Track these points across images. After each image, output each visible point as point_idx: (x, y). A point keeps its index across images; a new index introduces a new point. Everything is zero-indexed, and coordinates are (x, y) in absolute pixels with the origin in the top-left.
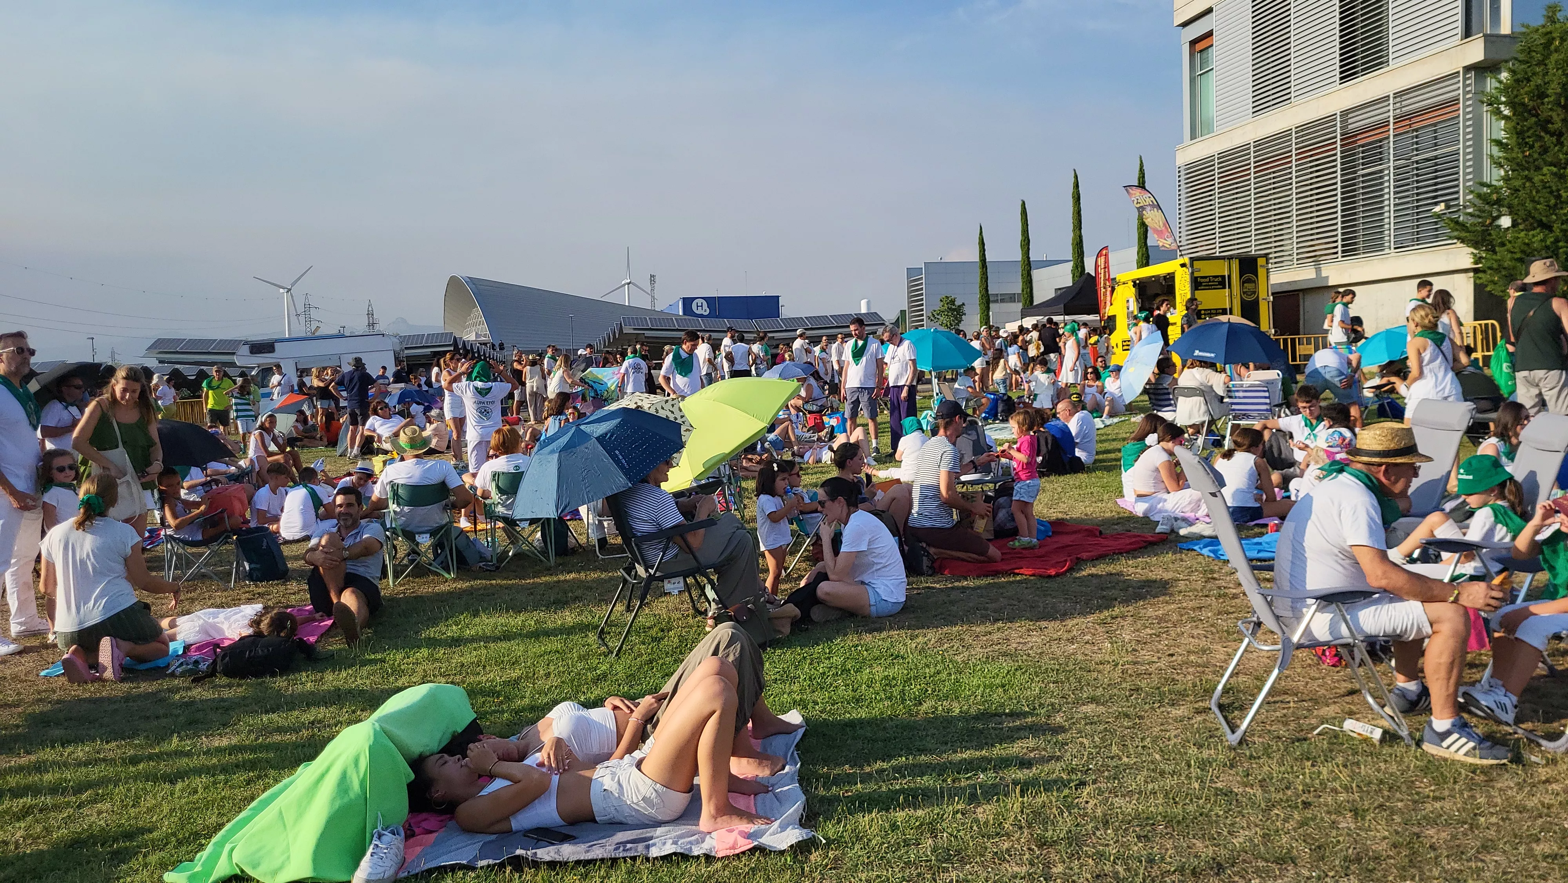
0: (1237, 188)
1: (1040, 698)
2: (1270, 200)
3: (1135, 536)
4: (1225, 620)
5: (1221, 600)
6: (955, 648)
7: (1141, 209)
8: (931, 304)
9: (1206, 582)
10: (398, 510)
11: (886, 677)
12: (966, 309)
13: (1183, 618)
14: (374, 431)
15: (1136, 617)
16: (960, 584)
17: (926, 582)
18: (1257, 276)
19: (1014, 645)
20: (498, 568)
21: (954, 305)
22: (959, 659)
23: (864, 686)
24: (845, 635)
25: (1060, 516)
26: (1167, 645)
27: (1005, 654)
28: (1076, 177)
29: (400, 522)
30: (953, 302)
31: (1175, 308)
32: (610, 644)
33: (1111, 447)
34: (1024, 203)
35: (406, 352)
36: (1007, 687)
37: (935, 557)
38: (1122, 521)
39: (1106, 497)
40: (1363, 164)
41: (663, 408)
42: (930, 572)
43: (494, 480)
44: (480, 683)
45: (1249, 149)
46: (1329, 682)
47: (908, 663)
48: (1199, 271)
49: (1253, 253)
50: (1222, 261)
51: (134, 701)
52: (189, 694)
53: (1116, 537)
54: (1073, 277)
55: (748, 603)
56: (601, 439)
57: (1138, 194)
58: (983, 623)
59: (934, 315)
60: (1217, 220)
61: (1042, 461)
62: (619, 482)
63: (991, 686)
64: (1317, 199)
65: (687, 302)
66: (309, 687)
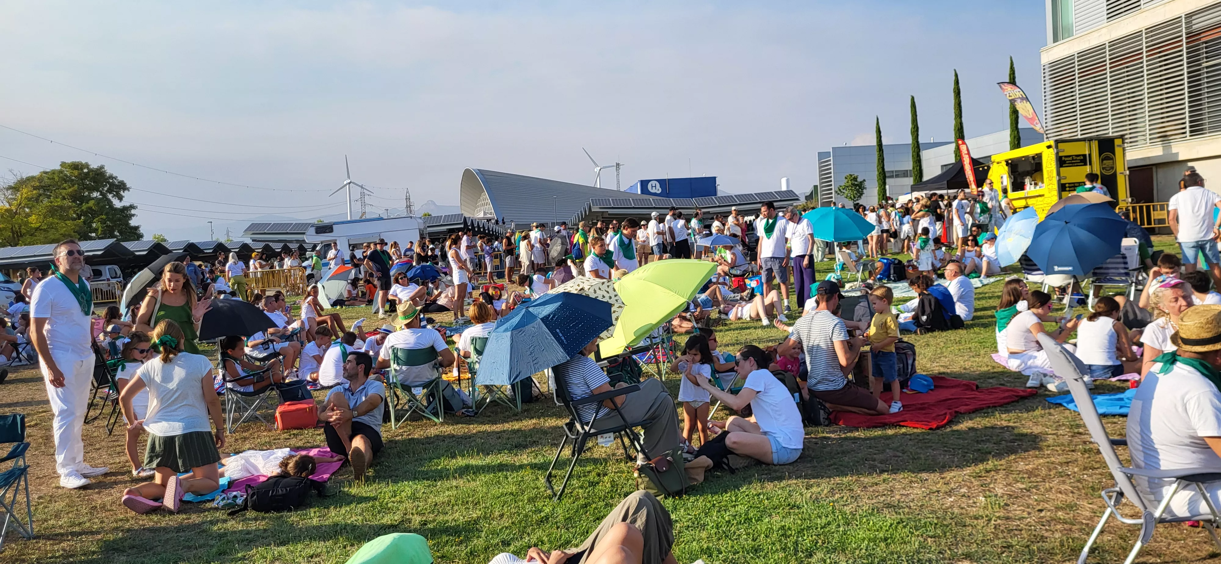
0: (1095, 81)
1: (919, 553)
2: (1125, 90)
3: (1008, 391)
4: (1091, 476)
5: (1087, 455)
6: (845, 498)
7: (1012, 102)
8: (837, 181)
9: (1072, 436)
10: (398, 368)
11: (783, 527)
12: (866, 184)
13: (1052, 473)
14: (396, 296)
15: (1009, 471)
16: (852, 435)
17: (823, 433)
18: (1114, 154)
19: (898, 497)
20: (476, 413)
21: (856, 181)
22: (847, 509)
23: (763, 535)
24: (750, 483)
25: (942, 370)
26: (1036, 500)
27: (889, 506)
28: (956, 75)
29: (399, 378)
30: (855, 179)
31: (1043, 182)
32: (556, 488)
33: (987, 305)
34: (913, 98)
35: (428, 229)
36: (889, 541)
37: (831, 410)
38: (996, 375)
39: (982, 352)
40: (1207, 58)
41: (600, 289)
42: (827, 423)
43: (472, 343)
44: (447, 521)
45: (1105, 48)
46: (1191, 544)
47: (803, 512)
48: (1063, 151)
49: (1111, 135)
50: (1083, 142)
51: (183, 531)
52: (225, 525)
53: (991, 391)
54: (956, 156)
55: (667, 455)
56: (545, 320)
57: (1009, 89)
58: (870, 474)
59: (840, 190)
60: (1078, 108)
61: (927, 320)
62: (560, 355)
63: (874, 540)
64: (1166, 89)
65: (644, 184)
66: (315, 522)
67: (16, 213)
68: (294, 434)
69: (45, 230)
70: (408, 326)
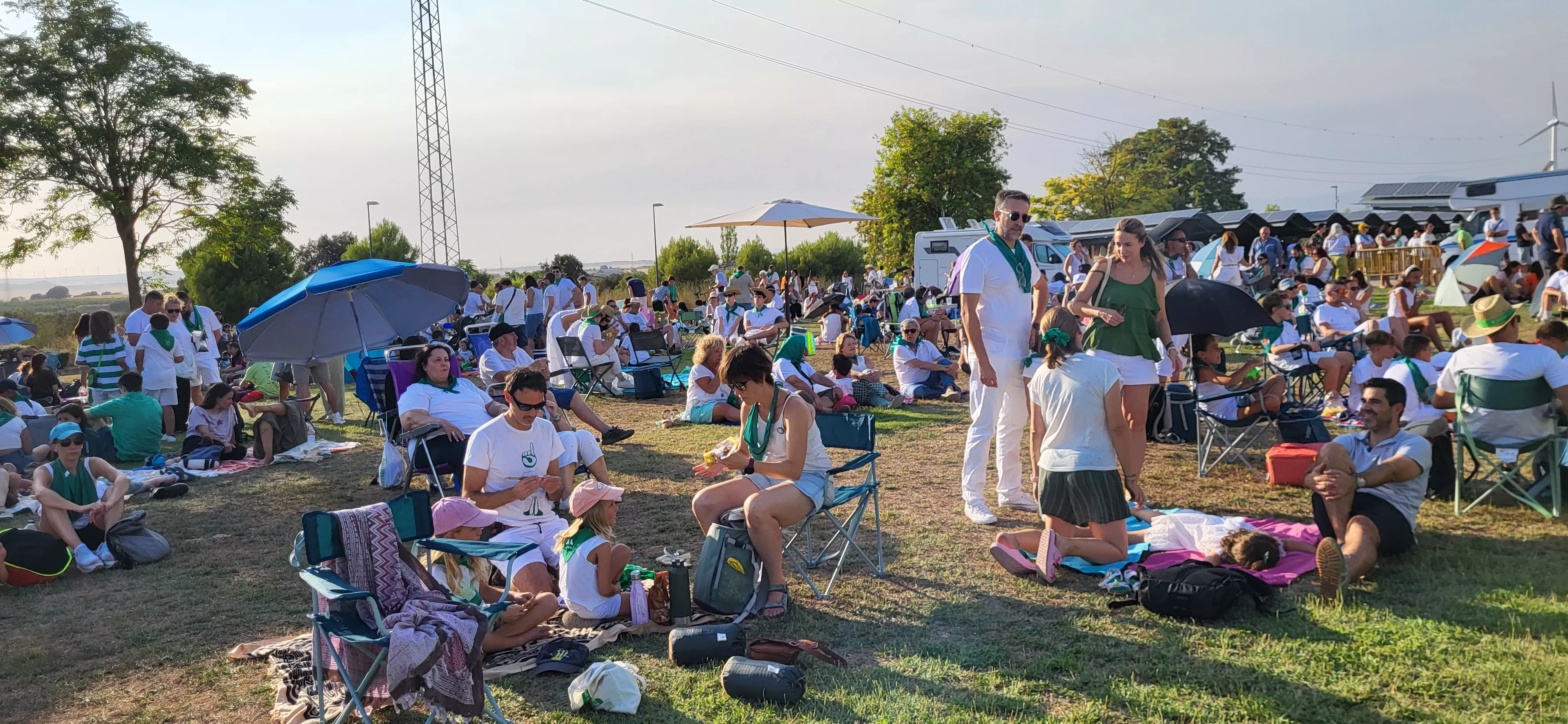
10: (1470, 410)
14: (1559, 289)
29: (1473, 428)
66: (1222, 654)
67: (1109, 182)
68: (1287, 494)
69: (1137, 201)
70: (1496, 338)
